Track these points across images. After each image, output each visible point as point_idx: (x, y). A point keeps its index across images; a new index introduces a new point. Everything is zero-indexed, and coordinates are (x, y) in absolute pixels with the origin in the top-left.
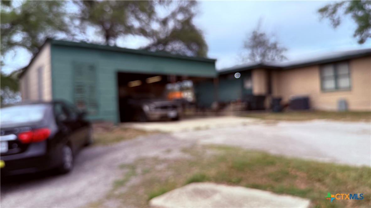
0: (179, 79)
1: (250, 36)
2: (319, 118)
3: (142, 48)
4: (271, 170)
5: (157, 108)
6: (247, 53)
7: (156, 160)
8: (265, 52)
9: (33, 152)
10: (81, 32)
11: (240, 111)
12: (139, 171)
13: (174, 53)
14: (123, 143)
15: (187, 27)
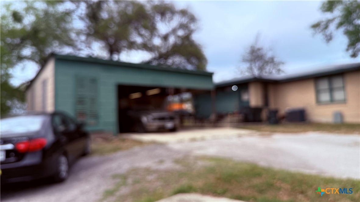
0: (177, 91)
1: (248, 51)
2: (314, 130)
3: (144, 62)
4: (256, 181)
5: (155, 119)
6: (245, 66)
7: (148, 171)
8: (263, 65)
9: (28, 161)
10: (86, 47)
11: (237, 122)
12: (130, 181)
13: (175, 67)
14: (119, 154)
15: (187, 43)
